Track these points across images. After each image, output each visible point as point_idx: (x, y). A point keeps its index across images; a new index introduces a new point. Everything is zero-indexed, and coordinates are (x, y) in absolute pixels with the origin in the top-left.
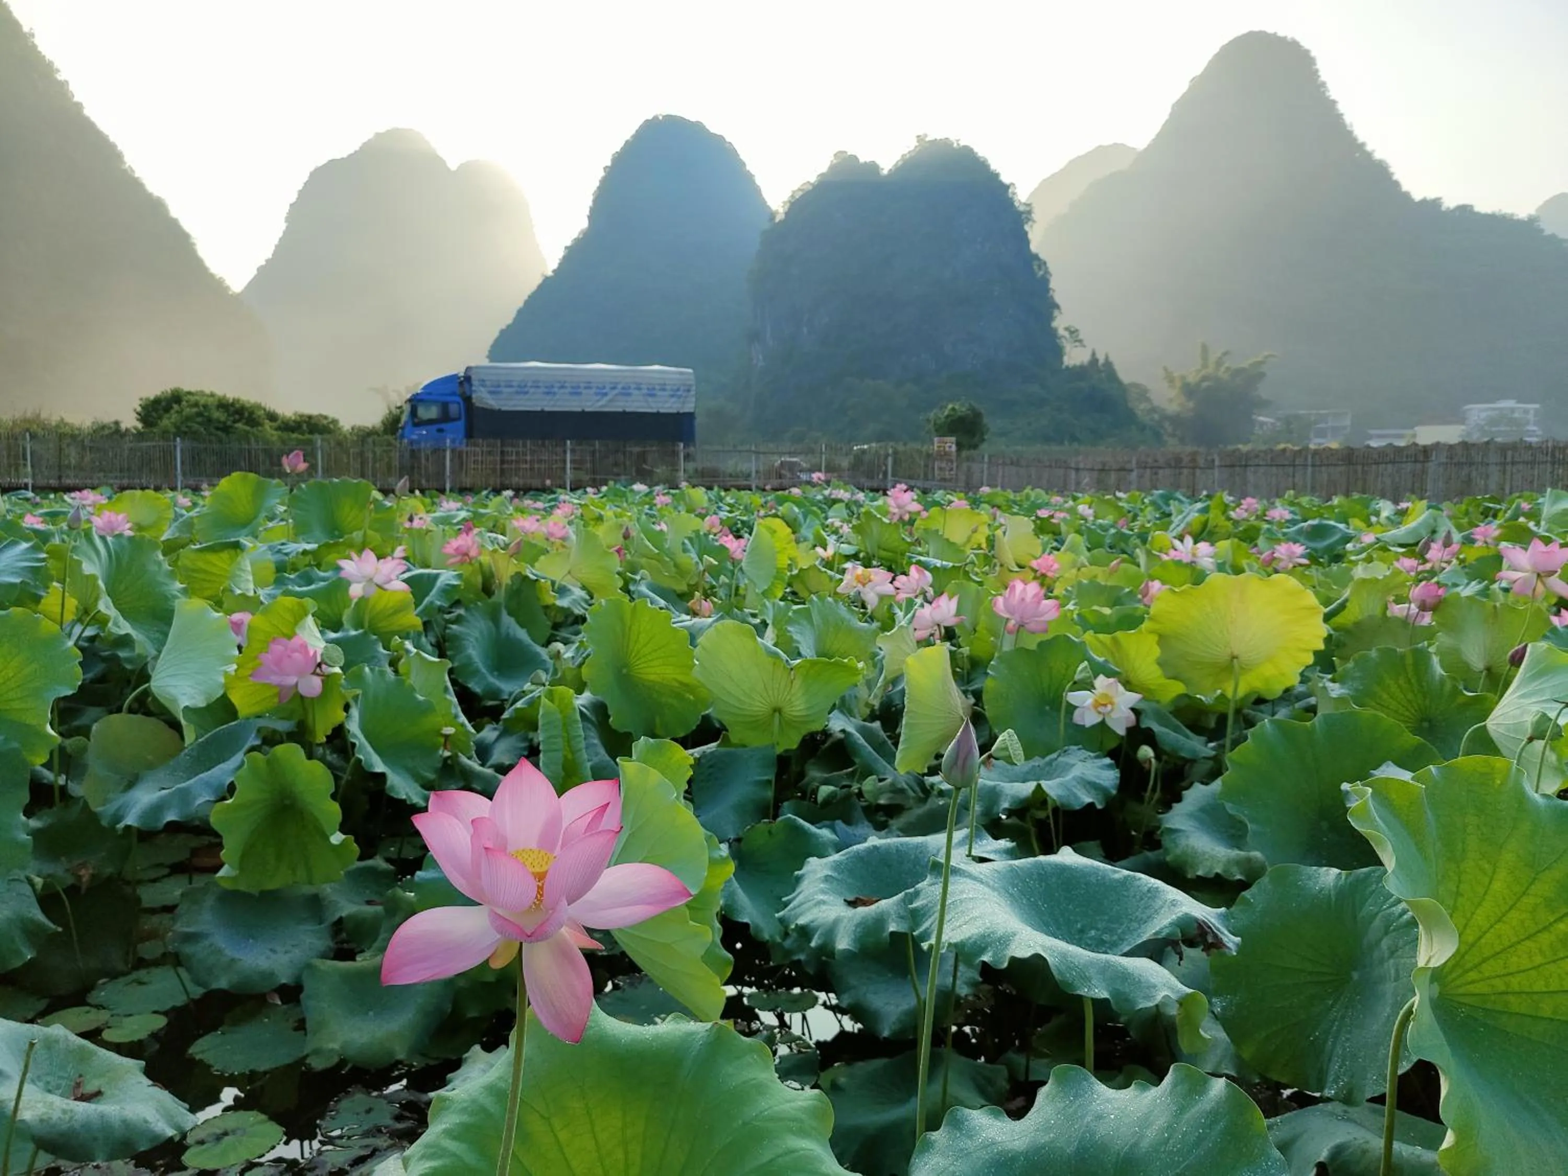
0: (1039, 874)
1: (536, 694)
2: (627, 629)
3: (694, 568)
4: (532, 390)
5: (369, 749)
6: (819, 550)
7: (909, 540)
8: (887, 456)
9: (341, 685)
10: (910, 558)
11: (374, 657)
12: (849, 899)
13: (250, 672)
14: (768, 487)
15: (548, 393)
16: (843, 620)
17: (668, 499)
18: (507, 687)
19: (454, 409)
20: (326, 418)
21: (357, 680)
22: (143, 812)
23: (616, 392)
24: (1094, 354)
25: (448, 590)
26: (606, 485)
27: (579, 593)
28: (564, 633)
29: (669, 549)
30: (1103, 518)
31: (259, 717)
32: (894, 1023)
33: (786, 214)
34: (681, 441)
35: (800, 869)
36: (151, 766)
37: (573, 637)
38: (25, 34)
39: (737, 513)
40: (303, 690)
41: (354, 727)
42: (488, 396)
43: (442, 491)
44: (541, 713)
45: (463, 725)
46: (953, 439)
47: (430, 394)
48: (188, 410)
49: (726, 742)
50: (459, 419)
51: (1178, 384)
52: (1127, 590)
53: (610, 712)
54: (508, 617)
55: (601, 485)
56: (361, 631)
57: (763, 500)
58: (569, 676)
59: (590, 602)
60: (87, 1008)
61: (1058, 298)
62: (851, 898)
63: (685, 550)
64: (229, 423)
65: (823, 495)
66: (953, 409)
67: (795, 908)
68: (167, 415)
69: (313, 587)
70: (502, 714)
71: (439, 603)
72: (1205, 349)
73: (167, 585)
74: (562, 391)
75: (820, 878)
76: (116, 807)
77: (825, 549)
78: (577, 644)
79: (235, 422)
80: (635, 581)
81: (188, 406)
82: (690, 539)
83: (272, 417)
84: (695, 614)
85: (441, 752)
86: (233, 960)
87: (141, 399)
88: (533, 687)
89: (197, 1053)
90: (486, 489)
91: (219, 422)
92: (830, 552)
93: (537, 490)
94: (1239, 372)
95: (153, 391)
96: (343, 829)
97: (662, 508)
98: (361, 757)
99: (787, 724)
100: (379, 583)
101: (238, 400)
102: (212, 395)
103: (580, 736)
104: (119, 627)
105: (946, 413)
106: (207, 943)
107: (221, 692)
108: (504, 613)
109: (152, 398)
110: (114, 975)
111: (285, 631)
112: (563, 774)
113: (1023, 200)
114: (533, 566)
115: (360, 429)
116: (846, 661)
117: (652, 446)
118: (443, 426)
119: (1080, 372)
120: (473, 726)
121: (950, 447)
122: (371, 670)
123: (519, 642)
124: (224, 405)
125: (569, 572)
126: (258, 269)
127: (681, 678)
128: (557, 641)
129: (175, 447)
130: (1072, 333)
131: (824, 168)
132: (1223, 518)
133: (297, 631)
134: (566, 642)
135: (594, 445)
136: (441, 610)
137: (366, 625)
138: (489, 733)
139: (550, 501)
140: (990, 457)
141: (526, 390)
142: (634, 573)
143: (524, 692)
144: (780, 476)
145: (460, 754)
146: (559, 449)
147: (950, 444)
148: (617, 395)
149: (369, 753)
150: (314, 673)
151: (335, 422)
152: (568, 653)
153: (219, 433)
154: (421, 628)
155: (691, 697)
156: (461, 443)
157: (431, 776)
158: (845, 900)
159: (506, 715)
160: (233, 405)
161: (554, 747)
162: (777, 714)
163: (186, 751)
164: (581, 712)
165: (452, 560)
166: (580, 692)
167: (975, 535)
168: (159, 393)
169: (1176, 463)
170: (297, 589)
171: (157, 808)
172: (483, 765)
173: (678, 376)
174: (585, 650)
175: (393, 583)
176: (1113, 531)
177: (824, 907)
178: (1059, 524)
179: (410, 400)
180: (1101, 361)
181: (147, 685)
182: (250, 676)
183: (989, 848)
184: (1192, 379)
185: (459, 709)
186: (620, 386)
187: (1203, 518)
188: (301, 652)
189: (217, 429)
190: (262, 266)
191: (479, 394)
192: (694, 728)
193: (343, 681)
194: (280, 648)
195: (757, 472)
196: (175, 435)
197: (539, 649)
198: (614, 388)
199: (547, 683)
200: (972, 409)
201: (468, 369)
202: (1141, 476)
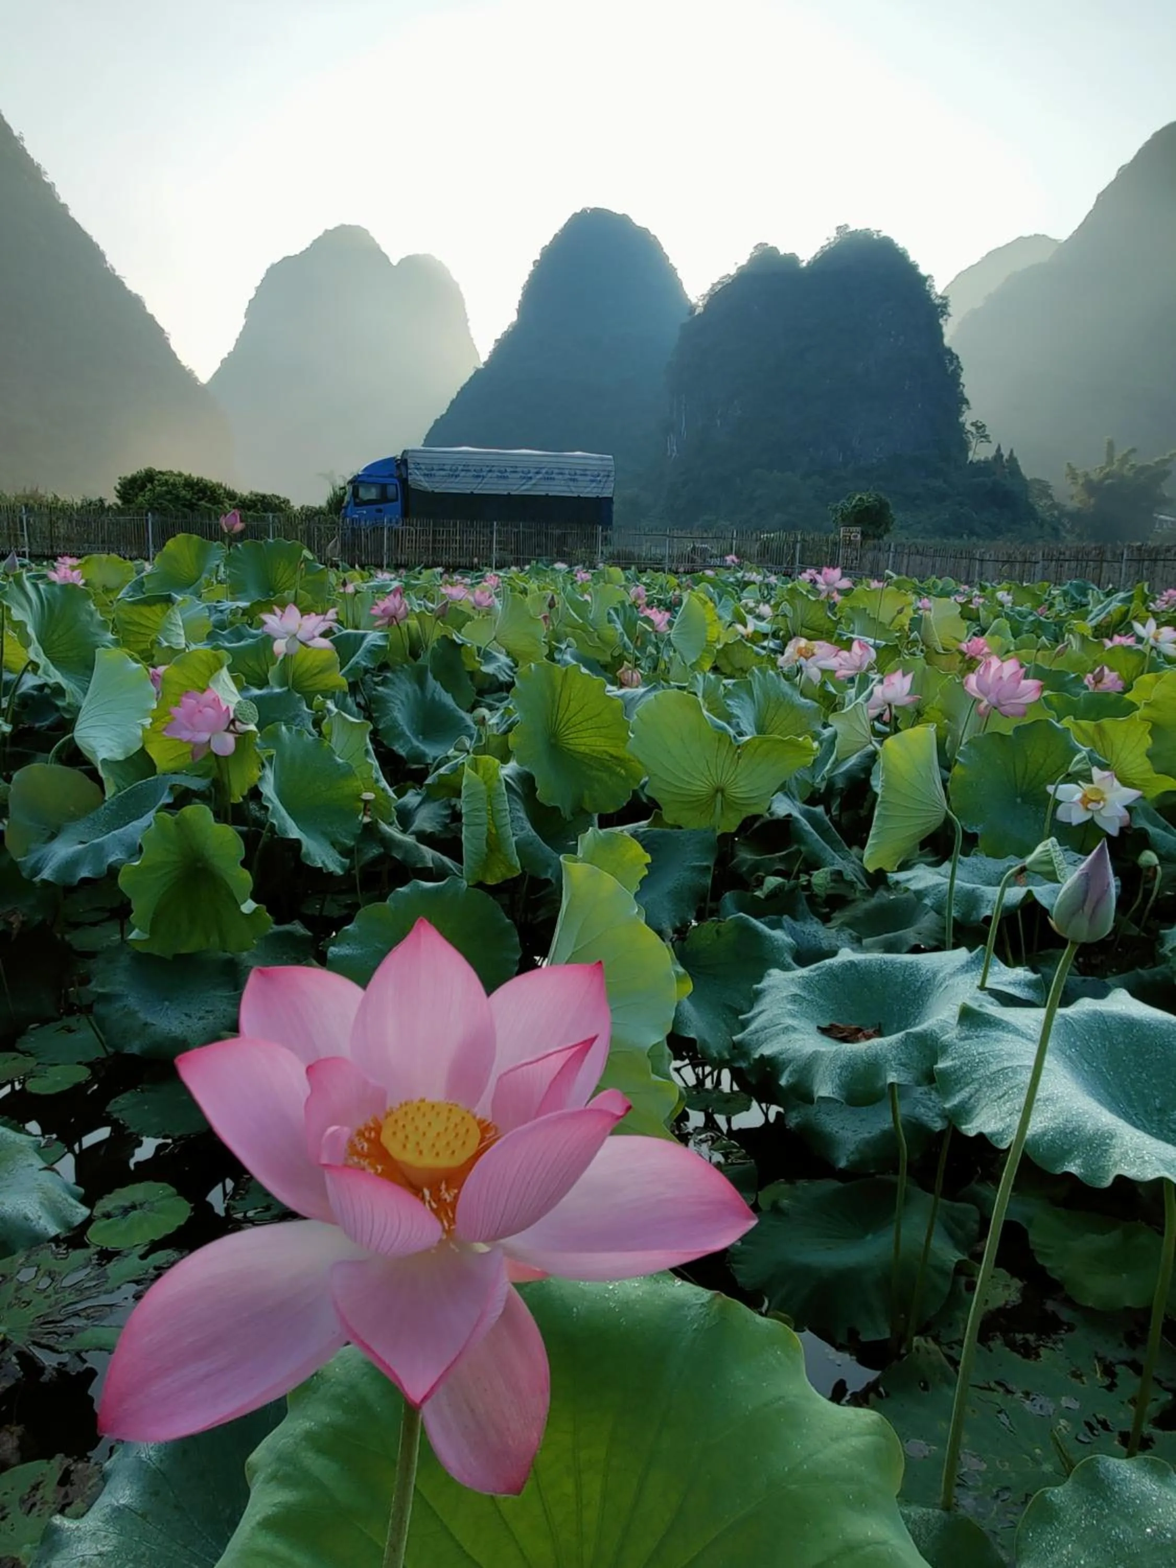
0: (1102, 1031)
1: (460, 760)
2: (557, 697)
3: (618, 640)
4: (463, 474)
5: (283, 812)
6: (739, 627)
7: (834, 619)
8: (796, 542)
9: (257, 744)
10: (840, 635)
11: (298, 716)
12: (823, 1026)
13: (164, 726)
14: (681, 570)
15: (478, 477)
16: (785, 695)
17: (589, 576)
18: (432, 751)
19: (391, 490)
20: (278, 498)
21: (274, 739)
22: (59, 866)
23: (539, 476)
24: (999, 449)
25: (374, 651)
26: (529, 563)
27: (503, 659)
28: (489, 700)
29: (592, 620)
30: (1022, 606)
31: (175, 773)
32: (852, 1153)
33: (706, 307)
34: (600, 524)
35: (759, 982)
36: (73, 818)
37: (498, 704)
38: (15, 138)
39: (655, 591)
40: (215, 748)
41: (268, 789)
42: (422, 478)
43: (380, 566)
44: (464, 784)
45: (384, 790)
46: (859, 529)
47: (369, 476)
48: (159, 488)
49: (658, 821)
50: (396, 500)
51: (1081, 481)
52: (1073, 675)
53: (537, 785)
54: (434, 682)
55: (524, 565)
56: (285, 689)
57: (676, 581)
58: (494, 743)
59: (515, 670)
60: (14, 1054)
61: (967, 393)
62: (825, 1024)
63: (610, 621)
64: (194, 501)
65: (736, 578)
66: (860, 499)
67: (756, 1032)
68: (142, 493)
69: (242, 643)
70: (425, 778)
71: (364, 663)
72: (1111, 445)
73: (97, 635)
74: (490, 474)
75: (786, 997)
76: (36, 859)
77: (745, 626)
78: (502, 711)
79: (199, 499)
80: (560, 650)
81: (159, 485)
82: (616, 610)
83: (231, 496)
84: (622, 685)
85: (360, 818)
86: (146, 1024)
87: (120, 478)
88: (456, 753)
89: (115, 1112)
90: (419, 565)
91: (186, 500)
92: (750, 629)
93: (465, 567)
94: (1144, 469)
95: (131, 470)
96: (255, 897)
97: (582, 584)
98: (275, 822)
99: (730, 804)
100: (302, 640)
101: (202, 479)
102: (180, 475)
103: (506, 810)
104: (49, 676)
105: (854, 503)
106: (119, 1005)
107: (141, 745)
108: (430, 676)
109: (129, 476)
110: (45, 1021)
111: (201, 685)
112: (486, 850)
113: (939, 293)
114: (459, 632)
115: (308, 509)
116: (800, 739)
117: (571, 529)
118: (381, 506)
119: (983, 468)
120: (394, 791)
121: (856, 536)
122: (289, 729)
123: (444, 706)
124: (190, 484)
125: (495, 639)
126: (222, 362)
127: (612, 751)
128: (481, 707)
129: (147, 520)
130: (978, 428)
131: (743, 260)
132: (1144, 608)
133: (211, 685)
134: (491, 708)
135: (518, 527)
136: (366, 671)
137: (290, 682)
138: (411, 799)
139: (477, 578)
140: (896, 546)
141: (457, 473)
142: (559, 641)
143: (447, 757)
144: (693, 561)
145: (380, 821)
146: (487, 531)
147: (856, 533)
148: (540, 479)
149: (283, 818)
150: (228, 730)
151: (287, 502)
152: (493, 719)
153: (186, 510)
154: (346, 689)
155: (623, 771)
156: (397, 523)
157: (350, 843)
158: (819, 1028)
159: (429, 781)
160: (197, 484)
161: (477, 821)
162: (719, 795)
163: (106, 804)
164: (506, 782)
165: (379, 623)
166: (505, 760)
167: (900, 616)
168: (135, 473)
169: (1079, 557)
170: (227, 645)
171: (72, 863)
172: (404, 831)
173: (600, 462)
174: (510, 717)
175: (316, 639)
176: (1031, 618)
177: (795, 1036)
178: (978, 609)
179: (351, 482)
180: (1006, 456)
181: (70, 735)
182: (164, 730)
183: (1005, 978)
184: (1095, 476)
185: (380, 773)
186: (544, 471)
187: (1124, 608)
188: (212, 708)
189: (184, 505)
190: (225, 359)
191: (414, 476)
192: (625, 804)
193: (258, 740)
194: (191, 702)
195: (670, 556)
196: (148, 510)
197: (463, 714)
198: (537, 473)
199: (471, 750)
200: (880, 500)
201: (405, 452)
202: (1045, 568)
